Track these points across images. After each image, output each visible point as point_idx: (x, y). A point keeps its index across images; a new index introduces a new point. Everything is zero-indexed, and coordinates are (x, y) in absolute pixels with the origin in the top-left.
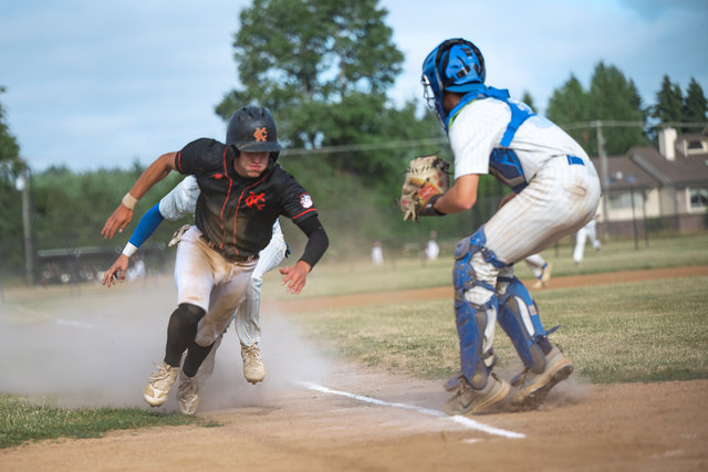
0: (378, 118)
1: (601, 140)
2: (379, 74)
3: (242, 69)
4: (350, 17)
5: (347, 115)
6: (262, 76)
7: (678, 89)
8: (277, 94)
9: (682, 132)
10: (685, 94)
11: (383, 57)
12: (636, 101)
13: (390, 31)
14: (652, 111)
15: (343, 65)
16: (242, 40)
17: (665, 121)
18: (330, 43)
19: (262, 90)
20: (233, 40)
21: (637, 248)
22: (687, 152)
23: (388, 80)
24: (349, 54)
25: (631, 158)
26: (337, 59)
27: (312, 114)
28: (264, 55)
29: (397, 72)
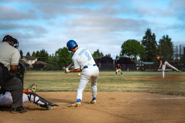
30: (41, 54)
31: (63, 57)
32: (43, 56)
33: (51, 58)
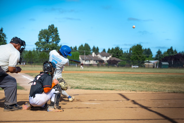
0: (56, 47)
1: (85, 53)
2: (57, 41)
3: (39, 39)
4: (54, 34)
5: (52, 46)
6: (41, 40)
8: (43, 42)
9: (95, 53)
10: (96, 48)
11: (58, 39)
12: (90, 48)
13: (59, 36)
15: (52, 40)
16: (39, 35)
17: (93, 51)
18: (51, 37)
19: (41, 42)
21: (88, 68)
23: (58, 42)
26: (52, 39)
27: (47, 45)
28: (42, 37)
29: (59, 41)
30: (116, 51)
31: (137, 54)
32: (117, 53)
33: (125, 55)
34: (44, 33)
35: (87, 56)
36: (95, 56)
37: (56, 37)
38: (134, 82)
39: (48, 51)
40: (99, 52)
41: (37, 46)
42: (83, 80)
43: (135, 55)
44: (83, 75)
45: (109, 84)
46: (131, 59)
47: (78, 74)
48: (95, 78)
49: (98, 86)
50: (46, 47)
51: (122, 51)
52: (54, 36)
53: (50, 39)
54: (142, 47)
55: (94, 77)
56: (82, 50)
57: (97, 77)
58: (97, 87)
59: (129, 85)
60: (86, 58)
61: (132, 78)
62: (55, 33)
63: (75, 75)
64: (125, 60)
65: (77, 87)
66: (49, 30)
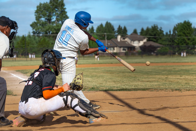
1: (106, 37)
3: (36, 17)
4: (58, 9)
5: (57, 28)
6: (40, 19)
7: (122, 28)
8: (43, 23)
9: (122, 36)
10: (123, 28)
11: (65, 17)
12: (113, 29)
13: (66, 12)
14: (116, 32)
15: (56, 18)
16: (37, 12)
17: (119, 34)
18: (54, 14)
19: (40, 22)
20: (35, 12)
21: (111, 59)
22: (122, 40)
24: (58, 16)
25: (112, 40)
26: (55, 17)
27: (49, 27)
28: (41, 15)
30: (152, 32)
31: (184, 35)
32: (155, 35)
33: (167, 37)
34: (44, 9)
35: (110, 41)
36: (121, 40)
37: (63, 15)
38: (179, 77)
39: (50, 36)
40: (126, 34)
41: (33, 29)
42: (102, 77)
43: (182, 37)
44: (103, 70)
45: (141, 81)
46: (176, 43)
47: (95, 69)
48: (121, 74)
49: (124, 85)
50: (47, 30)
51: (163, 31)
52: (59, 13)
53: (53, 17)
54: (191, 24)
55: (120, 72)
56: (102, 32)
57: (123, 72)
58: (123, 87)
59: (171, 81)
60: (108, 45)
61: (175, 71)
62: (60, 7)
63: (91, 70)
64: (168, 45)
65: (92, 88)
66: (51, 4)
